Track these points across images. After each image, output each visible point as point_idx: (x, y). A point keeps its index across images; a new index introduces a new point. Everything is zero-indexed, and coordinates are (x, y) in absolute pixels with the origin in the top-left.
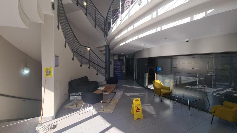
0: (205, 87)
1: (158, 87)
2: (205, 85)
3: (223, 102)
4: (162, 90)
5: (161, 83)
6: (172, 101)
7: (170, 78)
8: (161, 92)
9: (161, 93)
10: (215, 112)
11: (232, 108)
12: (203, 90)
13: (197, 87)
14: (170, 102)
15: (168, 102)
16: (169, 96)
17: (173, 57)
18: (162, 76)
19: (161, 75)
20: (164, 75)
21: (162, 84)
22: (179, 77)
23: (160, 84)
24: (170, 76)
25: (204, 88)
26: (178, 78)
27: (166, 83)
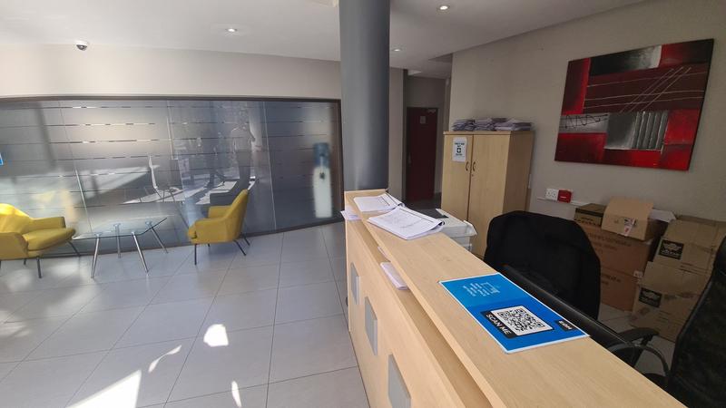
0: (175, 191)
1: (9, 230)
2: (174, 188)
3: (207, 212)
4: (27, 237)
5: (14, 211)
6: (83, 258)
7: (53, 184)
8: (27, 244)
9: (30, 247)
10: (196, 237)
11: (222, 216)
12: (170, 200)
13: (156, 197)
14: (79, 262)
15: (68, 268)
16: (67, 246)
17: (44, 104)
18: (14, 181)
19: (8, 180)
20: (21, 179)
21: (21, 213)
22: (85, 174)
23: (13, 218)
24: (51, 174)
25: (172, 196)
26: (84, 178)
27: (43, 207)
